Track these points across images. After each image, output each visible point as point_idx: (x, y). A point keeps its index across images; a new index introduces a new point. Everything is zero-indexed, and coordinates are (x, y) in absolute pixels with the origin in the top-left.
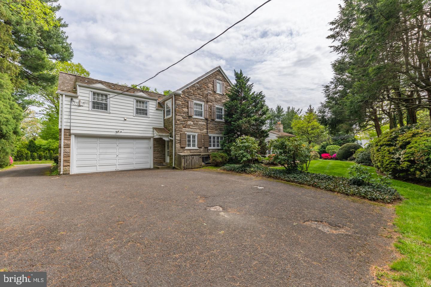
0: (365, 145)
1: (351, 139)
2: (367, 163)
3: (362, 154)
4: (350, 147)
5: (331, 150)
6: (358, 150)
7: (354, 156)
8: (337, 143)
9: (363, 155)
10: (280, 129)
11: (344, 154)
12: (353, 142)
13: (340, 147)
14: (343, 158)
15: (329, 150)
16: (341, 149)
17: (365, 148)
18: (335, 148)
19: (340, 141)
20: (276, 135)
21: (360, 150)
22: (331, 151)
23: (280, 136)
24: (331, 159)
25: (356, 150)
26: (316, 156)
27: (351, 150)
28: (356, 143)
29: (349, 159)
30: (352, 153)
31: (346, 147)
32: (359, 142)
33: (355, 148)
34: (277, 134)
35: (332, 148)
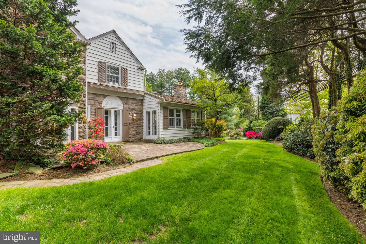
0: (295, 121)
1: (281, 113)
2: (300, 150)
3: (292, 134)
4: (278, 123)
5: (257, 126)
6: (287, 127)
7: (282, 135)
8: (266, 118)
9: (293, 136)
10: (180, 94)
11: (270, 132)
12: (283, 117)
13: (267, 123)
14: (269, 138)
15: (255, 126)
16: (268, 125)
17: (296, 125)
18: (262, 124)
19: (269, 116)
20: (158, 100)
21: (289, 127)
22: (256, 128)
23: (164, 101)
24: (257, 138)
25: (285, 126)
26: (238, 134)
27: (279, 127)
28: (285, 118)
29: (276, 139)
30: (280, 131)
31: (273, 122)
32: (289, 117)
33: (284, 123)
34: (160, 99)
35: (258, 124)
